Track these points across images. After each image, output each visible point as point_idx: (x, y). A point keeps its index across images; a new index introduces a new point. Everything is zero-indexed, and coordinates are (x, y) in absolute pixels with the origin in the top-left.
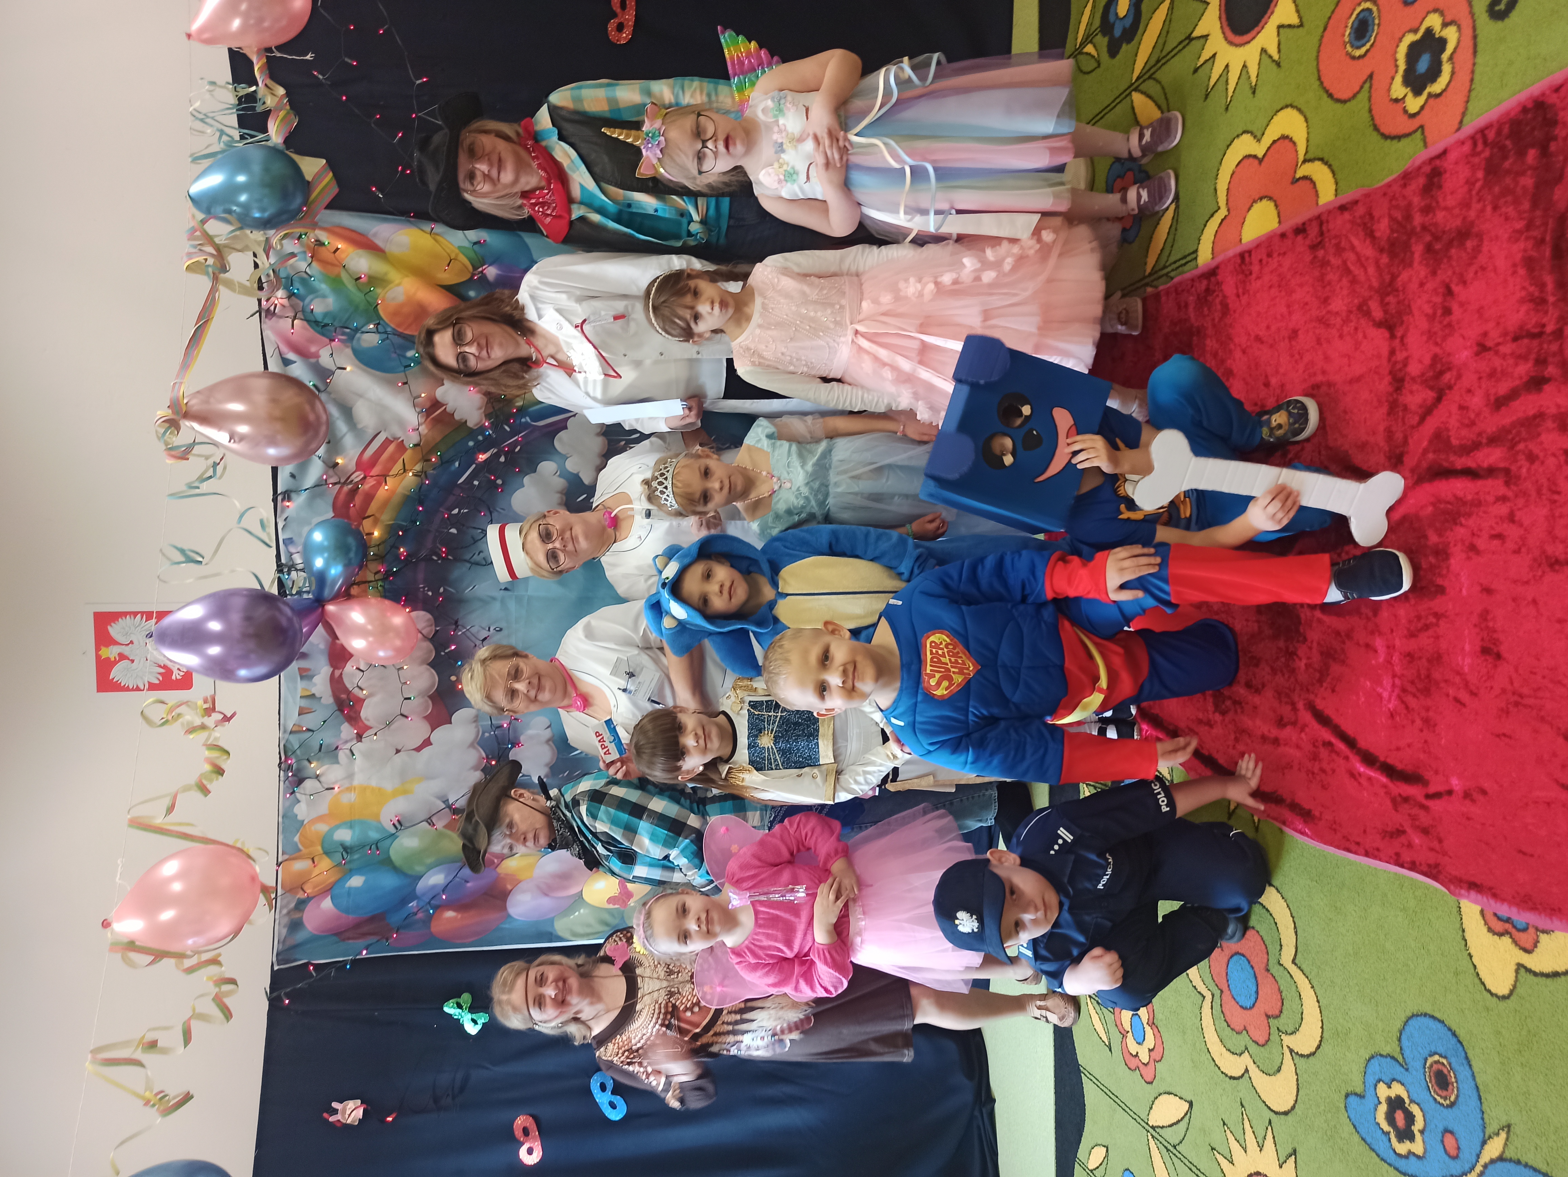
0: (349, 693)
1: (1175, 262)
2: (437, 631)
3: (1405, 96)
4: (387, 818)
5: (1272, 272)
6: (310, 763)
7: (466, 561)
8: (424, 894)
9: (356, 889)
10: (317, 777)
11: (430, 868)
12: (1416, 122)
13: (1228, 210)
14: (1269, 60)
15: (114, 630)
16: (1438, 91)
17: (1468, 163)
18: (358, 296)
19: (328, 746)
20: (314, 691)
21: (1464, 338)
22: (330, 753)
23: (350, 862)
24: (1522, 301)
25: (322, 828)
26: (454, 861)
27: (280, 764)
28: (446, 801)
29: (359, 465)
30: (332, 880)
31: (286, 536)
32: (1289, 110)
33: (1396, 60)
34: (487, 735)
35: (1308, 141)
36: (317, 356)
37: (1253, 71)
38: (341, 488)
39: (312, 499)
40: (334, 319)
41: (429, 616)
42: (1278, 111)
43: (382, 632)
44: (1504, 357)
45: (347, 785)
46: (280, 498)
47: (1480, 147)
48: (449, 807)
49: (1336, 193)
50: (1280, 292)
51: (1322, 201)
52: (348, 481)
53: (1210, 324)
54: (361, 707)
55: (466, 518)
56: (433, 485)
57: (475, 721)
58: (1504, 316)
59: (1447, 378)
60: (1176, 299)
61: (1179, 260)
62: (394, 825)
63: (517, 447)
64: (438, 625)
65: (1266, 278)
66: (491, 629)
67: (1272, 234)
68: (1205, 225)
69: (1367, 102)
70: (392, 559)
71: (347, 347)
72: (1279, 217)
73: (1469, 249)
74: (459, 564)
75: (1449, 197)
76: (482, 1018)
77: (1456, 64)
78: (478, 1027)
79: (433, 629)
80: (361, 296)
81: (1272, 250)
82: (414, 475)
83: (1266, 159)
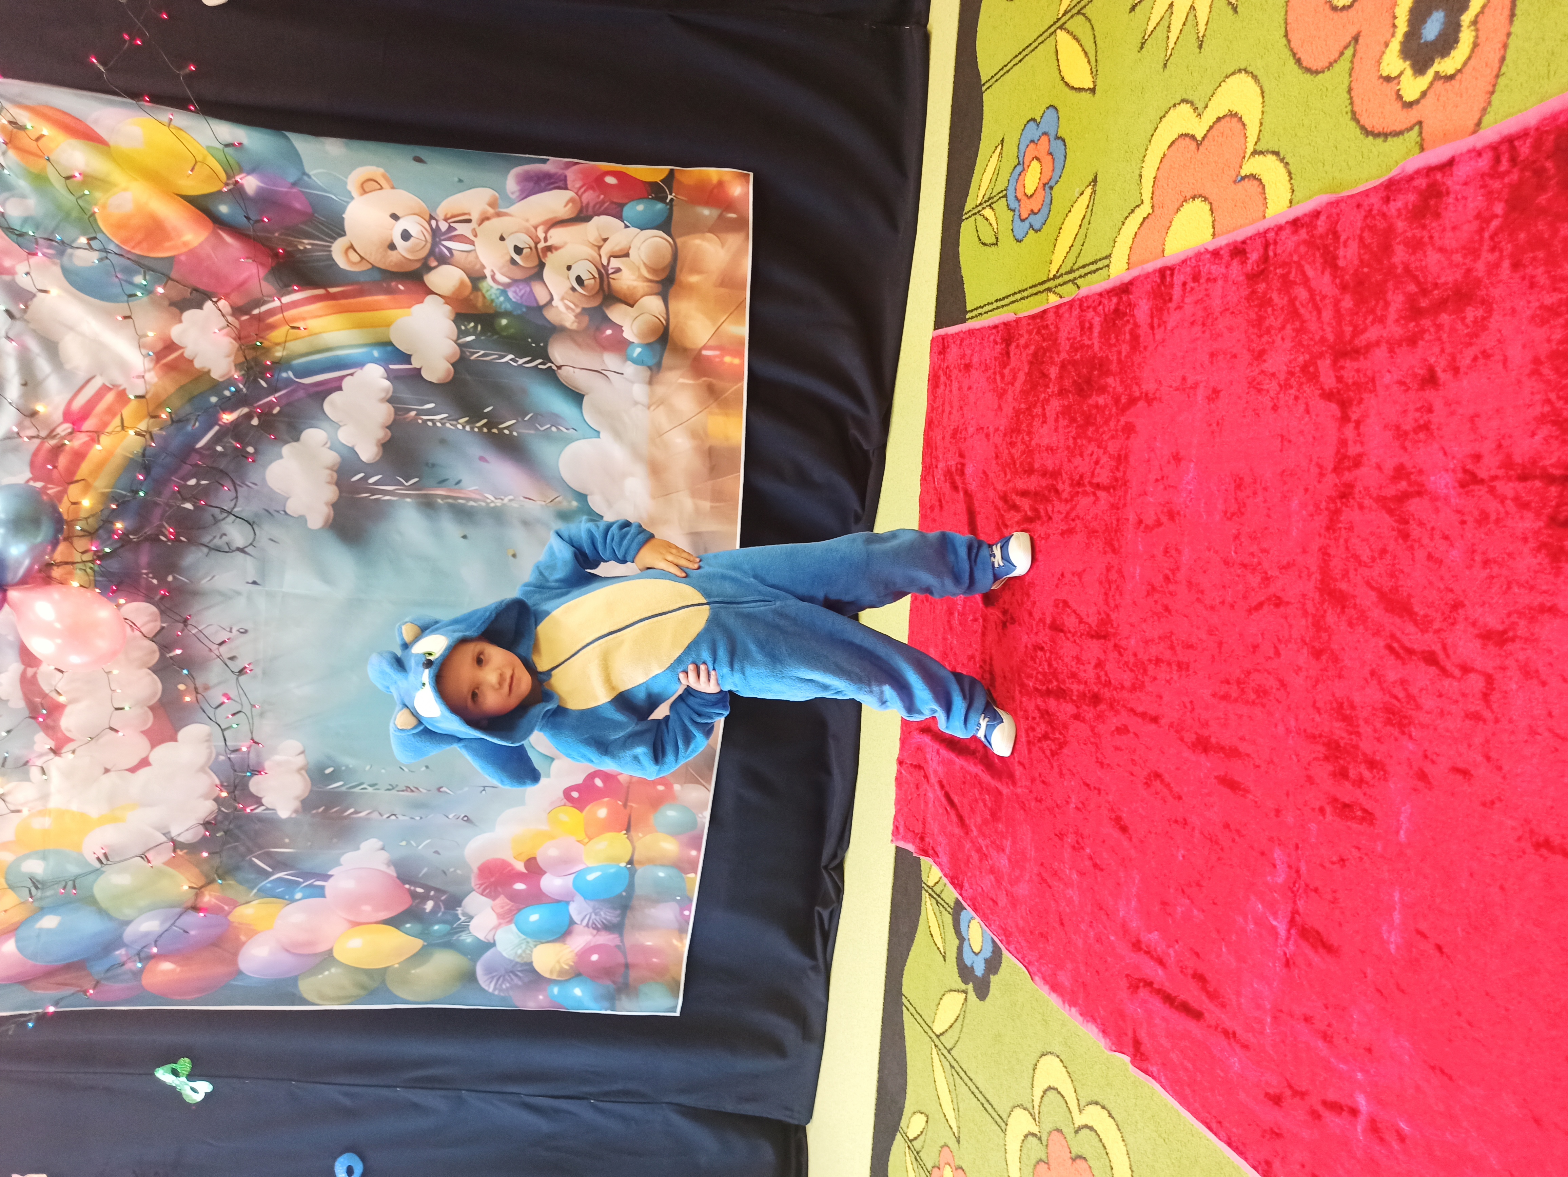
0: (44, 696)
1: (1084, 267)
2: (163, 628)
3: (1401, 73)
4: (90, 852)
5: (1196, 303)
7: (204, 545)
8: (133, 942)
9: (49, 931)
11: (142, 911)
12: (1414, 115)
13: (1153, 207)
14: (1224, 2)
16: (1451, 71)
17: (1484, 186)
18: (68, 200)
19: (17, 758)
21: (1445, 454)
22: (17, 768)
23: (41, 899)
24: (1542, 420)
25: (8, 857)
26: (172, 906)
28: (167, 834)
29: (68, 416)
30: (18, 918)
32: (1242, 76)
33: (1395, 17)
34: (222, 758)
35: (1261, 124)
36: (11, 272)
37: (1202, 15)
38: (42, 444)
40: (37, 226)
41: (153, 609)
42: (1227, 77)
44: (1502, 500)
45: (40, 808)
47: (1504, 165)
48: (171, 841)
49: (1291, 202)
50: (1204, 332)
51: (1271, 212)
52: (51, 435)
53: (1115, 357)
54: (61, 714)
55: (205, 492)
56: (163, 449)
57: (207, 741)
58: (1510, 437)
59: (1414, 506)
60: (1080, 317)
61: (1088, 265)
62: (98, 859)
63: (274, 408)
64: (162, 622)
65: (1189, 309)
66: (234, 630)
67: (1203, 250)
68: (1123, 223)
69: (1347, 75)
70: (105, 537)
71: (55, 264)
72: (1214, 227)
73: (1469, 319)
74: (193, 548)
75: (1449, 234)
76: (204, 1087)
77: (1480, 33)
78: (199, 1097)
79: (158, 625)
80: (72, 198)
81: (1199, 271)
82: (136, 433)
83: (1205, 142)
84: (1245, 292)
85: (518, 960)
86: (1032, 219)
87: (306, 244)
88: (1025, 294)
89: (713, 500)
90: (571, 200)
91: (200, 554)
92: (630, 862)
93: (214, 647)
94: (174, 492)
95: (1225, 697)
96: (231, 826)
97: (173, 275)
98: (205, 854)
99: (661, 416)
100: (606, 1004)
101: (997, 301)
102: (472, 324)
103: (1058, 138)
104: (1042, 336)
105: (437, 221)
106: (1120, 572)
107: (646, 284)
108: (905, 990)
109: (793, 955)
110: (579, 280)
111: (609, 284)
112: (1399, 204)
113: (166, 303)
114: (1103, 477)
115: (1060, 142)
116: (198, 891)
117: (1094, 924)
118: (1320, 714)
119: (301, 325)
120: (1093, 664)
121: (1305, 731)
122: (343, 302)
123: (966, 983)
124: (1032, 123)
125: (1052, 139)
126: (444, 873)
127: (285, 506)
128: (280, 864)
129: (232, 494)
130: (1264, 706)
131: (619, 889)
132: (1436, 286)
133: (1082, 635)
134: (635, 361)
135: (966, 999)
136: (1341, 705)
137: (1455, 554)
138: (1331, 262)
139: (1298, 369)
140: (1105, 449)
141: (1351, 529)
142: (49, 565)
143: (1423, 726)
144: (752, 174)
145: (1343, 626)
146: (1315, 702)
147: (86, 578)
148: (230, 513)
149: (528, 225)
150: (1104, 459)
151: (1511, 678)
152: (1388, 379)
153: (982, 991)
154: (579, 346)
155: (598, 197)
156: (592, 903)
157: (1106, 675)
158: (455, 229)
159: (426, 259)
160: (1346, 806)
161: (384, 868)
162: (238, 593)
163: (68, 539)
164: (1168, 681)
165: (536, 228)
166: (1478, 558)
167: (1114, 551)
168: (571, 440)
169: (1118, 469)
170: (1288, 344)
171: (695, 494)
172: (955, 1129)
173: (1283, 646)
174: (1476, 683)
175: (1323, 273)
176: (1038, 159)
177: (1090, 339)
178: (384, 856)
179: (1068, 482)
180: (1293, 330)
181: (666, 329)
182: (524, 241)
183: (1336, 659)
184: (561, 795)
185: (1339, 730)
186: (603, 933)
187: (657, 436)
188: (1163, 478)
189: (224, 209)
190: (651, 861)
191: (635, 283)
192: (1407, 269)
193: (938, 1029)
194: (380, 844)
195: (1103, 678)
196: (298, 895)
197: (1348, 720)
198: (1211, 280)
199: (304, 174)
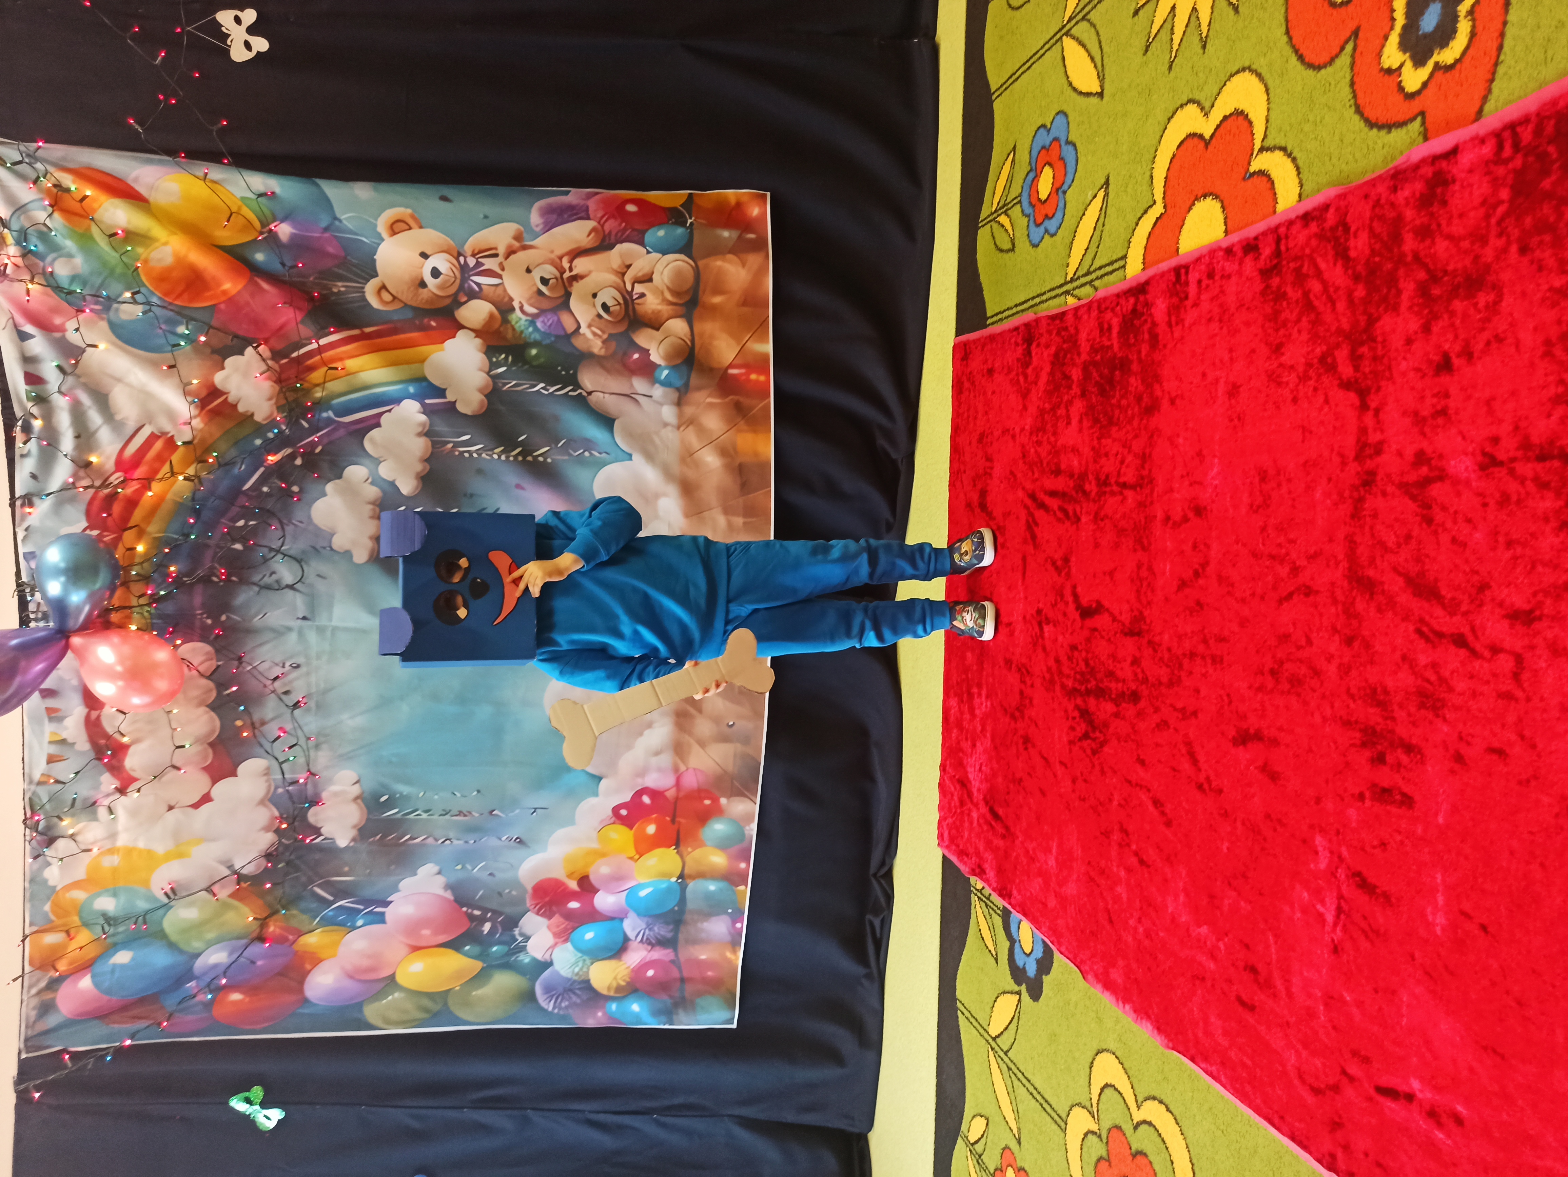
0: (109, 737)
1: (1100, 268)
2: (218, 667)
3: (1402, 65)
4: (157, 886)
6: (61, 819)
7: (254, 584)
8: (204, 973)
9: (123, 966)
10: (71, 837)
11: (210, 944)
12: (1416, 105)
13: (1165, 207)
14: (1225, 3)
16: (1450, 61)
17: (1488, 173)
18: (112, 257)
19: (86, 799)
20: (64, 735)
22: (86, 809)
23: (114, 935)
24: (1557, 400)
25: (79, 895)
26: (239, 938)
27: (25, 820)
28: (230, 867)
29: (120, 465)
30: (93, 955)
31: (27, 550)
32: (1247, 74)
33: (1393, 11)
34: (280, 790)
35: (1267, 121)
36: (62, 329)
37: (1204, 16)
38: (96, 493)
39: (58, 507)
40: (84, 283)
41: (208, 648)
42: (1232, 76)
43: (137, 673)
45: (108, 847)
46: (18, 503)
47: (1507, 151)
48: (235, 874)
49: (1300, 195)
50: (1221, 328)
52: (105, 484)
53: (1135, 357)
54: (125, 754)
55: (253, 532)
56: (212, 493)
57: (265, 774)
58: (1527, 418)
59: (1437, 491)
60: (1098, 318)
61: (1104, 266)
62: (166, 894)
63: (316, 447)
64: (218, 660)
65: (1205, 306)
66: (287, 664)
67: (1215, 247)
68: (1137, 224)
69: (1349, 70)
70: (160, 580)
71: (102, 319)
72: (1226, 223)
73: (1481, 304)
74: (244, 587)
75: (1456, 221)
76: (276, 1115)
77: (1477, 23)
78: (271, 1125)
79: (213, 664)
80: (116, 255)
81: (1214, 269)
82: (186, 479)
83: (1214, 140)
84: (1258, 286)
85: (576, 978)
86: (1047, 223)
87: (340, 286)
88: (1044, 297)
89: (745, 515)
90: (594, 230)
91: (251, 593)
92: (681, 876)
93: (269, 683)
94: (224, 534)
95: (1261, 689)
96: (292, 857)
97: (214, 323)
98: (268, 886)
99: (691, 436)
100: (664, 1018)
101: (1016, 306)
102: (503, 356)
103: (1068, 142)
104: (1063, 337)
105: (465, 258)
106: (1150, 569)
107: (670, 307)
108: (959, 994)
109: (847, 964)
110: (605, 306)
111: (634, 309)
112: (1407, 193)
113: (209, 350)
114: (1129, 476)
115: (1070, 148)
116: (263, 922)
117: (1143, 919)
118: (1354, 701)
119: (339, 365)
120: (1129, 660)
121: (1341, 717)
122: (378, 341)
123: (1019, 984)
124: (1042, 130)
125: (1063, 143)
126: (500, 894)
127: (330, 541)
128: (341, 892)
129: (279, 533)
130: (1299, 695)
131: (671, 903)
132: (1446, 272)
133: (1116, 633)
134: (663, 384)
135: (1019, 1001)
136: (1374, 691)
137: (1478, 535)
138: (1342, 254)
139: (1316, 360)
140: (1130, 447)
141: (1375, 516)
142: (107, 611)
143: (1457, 708)
144: (769, 194)
145: (1372, 612)
146: (1348, 689)
147: (143, 621)
148: (278, 551)
149: (553, 256)
150: (1129, 459)
151: (1540, 657)
152: (1404, 365)
153: (1036, 992)
154: (608, 371)
155: (620, 225)
156: (646, 919)
157: (1143, 672)
158: (483, 265)
159: (456, 294)
160: (1385, 791)
161: (441, 892)
162: (289, 629)
163: (125, 584)
164: (1204, 675)
165: (561, 258)
166: (1501, 539)
167: (1144, 549)
168: (603, 464)
169: (1143, 467)
170: (1305, 336)
171: (727, 511)
172: (1015, 1131)
173: (1315, 635)
174: (1505, 663)
175: (1335, 264)
176: (1050, 165)
177: (1109, 339)
178: (441, 880)
179: (1093, 482)
180: (1309, 322)
181: (692, 349)
182: (549, 271)
183: (1367, 646)
184: (610, 813)
185: (1374, 716)
186: (657, 948)
187: (688, 456)
188: (1188, 474)
189: (260, 257)
190: (701, 875)
191: (660, 307)
192: (1416, 257)
193: (994, 1031)
194: (436, 869)
195: (1140, 676)
196: (360, 923)
197: (1383, 705)
198: (1227, 277)
199: (336, 218)
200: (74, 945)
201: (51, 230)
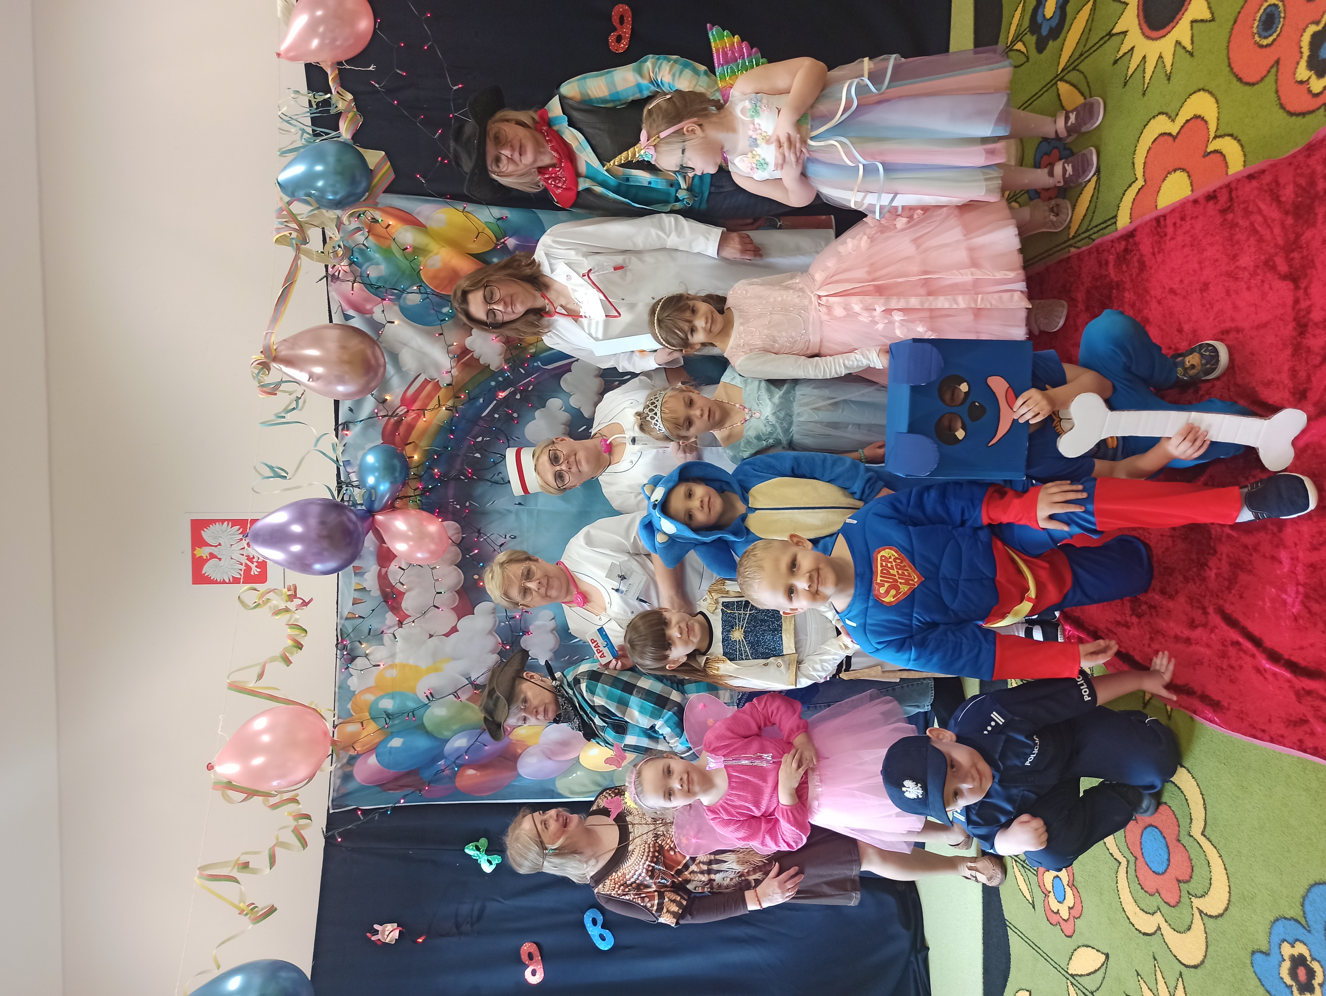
0: (392, 587)
1: (1096, 226)
2: (463, 538)
3: (1309, 78)
4: (421, 692)
5: (1185, 233)
6: (361, 644)
7: (487, 480)
8: (450, 755)
9: (396, 748)
10: (366, 656)
11: (455, 733)
12: (1320, 101)
13: (1145, 181)
14: (1183, 51)
15: (206, 535)
18: (404, 264)
19: (375, 630)
20: (365, 585)
22: (376, 636)
23: (392, 726)
25: (370, 697)
26: (474, 728)
27: (337, 644)
28: (468, 679)
29: (403, 401)
30: (377, 740)
31: (345, 459)
32: (1201, 93)
33: (1301, 47)
34: (503, 624)
35: (1218, 120)
36: (371, 312)
37: (1168, 61)
38: (389, 420)
39: (365, 429)
41: (457, 525)
42: (1191, 95)
43: (420, 538)
45: (390, 663)
46: (340, 428)
48: (472, 683)
49: (1245, 164)
50: (1193, 250)
51: (1231, 171)
52: (394, 414)
53: (1128, 279)
54: (402, 599)
55: (487, 445)
56: (462, 418)
57: (491, 614)
60: (1098, 257)
61: (1100, 224)
62: (427, 696)
63: (530, 386)
64: (464, 533)
65: (1180, 238)
66: (507, 537)
67: (1185, 201)
68: (1124, 194)
69: (1274, 84)
70: (428, 478)
71: (395, 305)
72: (1191, 185)
74: (481, 483)
76: (495, 861)
78: (492, 868)
79: (460, 536)
80: (407, 263)
81: (1185, 215)
82: (446, 409)
83: (1179, 136)
84: (1218, 220)
88: (1051, 252)
94: (469, 446)
104: (1068, 276)
139: (1261, 264)
142: (397, 498)
170: (1253, 250)
175: (1271, 205)
180: (1255, 241)
198: (1194, 217)
200: (365, 733)
201: (368, 248)
